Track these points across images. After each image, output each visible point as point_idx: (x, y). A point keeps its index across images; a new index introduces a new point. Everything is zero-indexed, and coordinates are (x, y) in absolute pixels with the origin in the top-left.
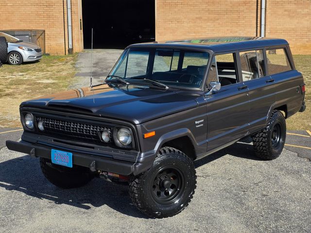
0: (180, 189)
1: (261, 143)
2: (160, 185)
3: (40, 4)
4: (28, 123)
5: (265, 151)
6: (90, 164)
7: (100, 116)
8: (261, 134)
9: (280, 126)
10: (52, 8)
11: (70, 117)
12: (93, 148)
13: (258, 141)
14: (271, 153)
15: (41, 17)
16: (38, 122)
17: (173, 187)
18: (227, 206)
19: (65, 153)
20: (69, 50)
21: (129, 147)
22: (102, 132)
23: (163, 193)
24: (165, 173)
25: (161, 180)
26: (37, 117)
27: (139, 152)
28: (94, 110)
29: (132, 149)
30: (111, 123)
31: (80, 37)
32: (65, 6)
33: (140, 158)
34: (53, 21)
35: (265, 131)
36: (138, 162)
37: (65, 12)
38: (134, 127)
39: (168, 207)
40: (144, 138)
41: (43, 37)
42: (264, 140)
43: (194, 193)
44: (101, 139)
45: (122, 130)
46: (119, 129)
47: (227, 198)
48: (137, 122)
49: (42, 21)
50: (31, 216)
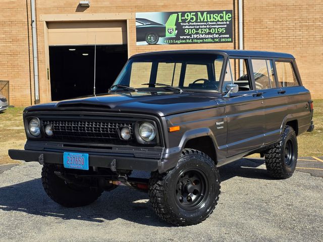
0: (204, 194)
1: (274, 160)
2: (182, 190)
3: (3, 54)
4: (33, 129)
5: (279, 169)
6: (111, 162)
7: (118, 112)
8: (274, 150)
9: (291, 143)
10: (17, 58)
11: (85, 115)
12: (111, 148)
13: (271, 158)
14: (285, 171)
15: (4, 66)
16: (45, 126)
17: (195, 192)
18: (253, 215)
19: (80, 154)
20: (35, 102)
21: (152, 143)
22: (121, 129)
23: (185, 199)
24: (187, 177)
25: (183, 184)
26: (44, 122)
27: (164, 148)
28: (112, 106)
29: (156, 145)
30: (132, 117)
31: (47, 87)
32: (31, 55)
33: (164, 154)
34: (18, 71)
35: (278, 146)
36: (163, 159)
37: (32, 61)
38: (159, 120)
39: (192, 213)
40: (169, 132)
41: (7, 88)
42: (277, 156)
43: (218, 199)
44: (120, 136)
45: (145, 124)
46: (141, 123)
47: (250, 208)
48: (161, 114)
49: (6, 71)
50: (39, 229)
